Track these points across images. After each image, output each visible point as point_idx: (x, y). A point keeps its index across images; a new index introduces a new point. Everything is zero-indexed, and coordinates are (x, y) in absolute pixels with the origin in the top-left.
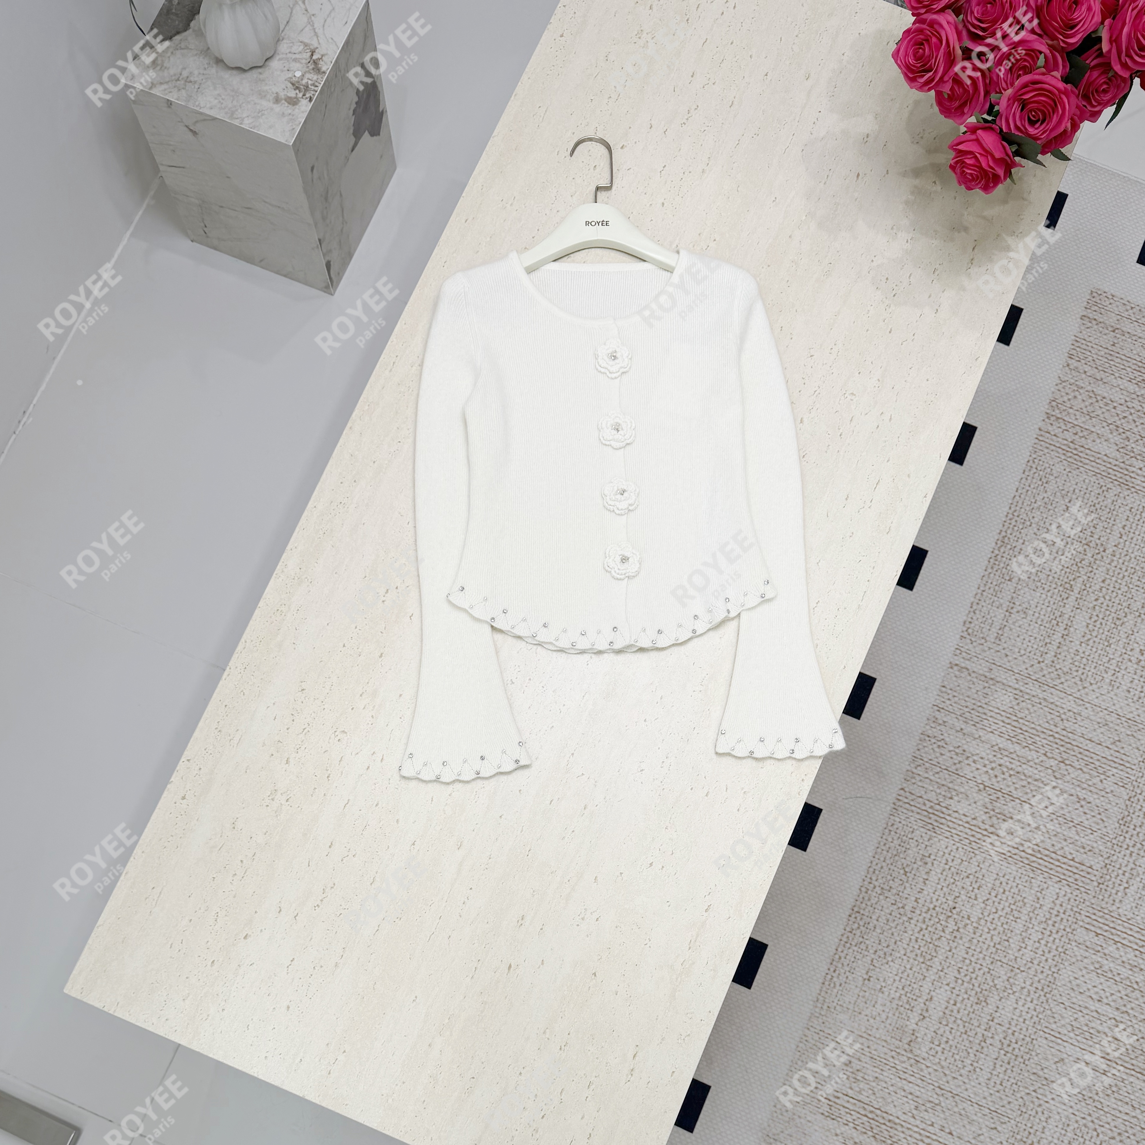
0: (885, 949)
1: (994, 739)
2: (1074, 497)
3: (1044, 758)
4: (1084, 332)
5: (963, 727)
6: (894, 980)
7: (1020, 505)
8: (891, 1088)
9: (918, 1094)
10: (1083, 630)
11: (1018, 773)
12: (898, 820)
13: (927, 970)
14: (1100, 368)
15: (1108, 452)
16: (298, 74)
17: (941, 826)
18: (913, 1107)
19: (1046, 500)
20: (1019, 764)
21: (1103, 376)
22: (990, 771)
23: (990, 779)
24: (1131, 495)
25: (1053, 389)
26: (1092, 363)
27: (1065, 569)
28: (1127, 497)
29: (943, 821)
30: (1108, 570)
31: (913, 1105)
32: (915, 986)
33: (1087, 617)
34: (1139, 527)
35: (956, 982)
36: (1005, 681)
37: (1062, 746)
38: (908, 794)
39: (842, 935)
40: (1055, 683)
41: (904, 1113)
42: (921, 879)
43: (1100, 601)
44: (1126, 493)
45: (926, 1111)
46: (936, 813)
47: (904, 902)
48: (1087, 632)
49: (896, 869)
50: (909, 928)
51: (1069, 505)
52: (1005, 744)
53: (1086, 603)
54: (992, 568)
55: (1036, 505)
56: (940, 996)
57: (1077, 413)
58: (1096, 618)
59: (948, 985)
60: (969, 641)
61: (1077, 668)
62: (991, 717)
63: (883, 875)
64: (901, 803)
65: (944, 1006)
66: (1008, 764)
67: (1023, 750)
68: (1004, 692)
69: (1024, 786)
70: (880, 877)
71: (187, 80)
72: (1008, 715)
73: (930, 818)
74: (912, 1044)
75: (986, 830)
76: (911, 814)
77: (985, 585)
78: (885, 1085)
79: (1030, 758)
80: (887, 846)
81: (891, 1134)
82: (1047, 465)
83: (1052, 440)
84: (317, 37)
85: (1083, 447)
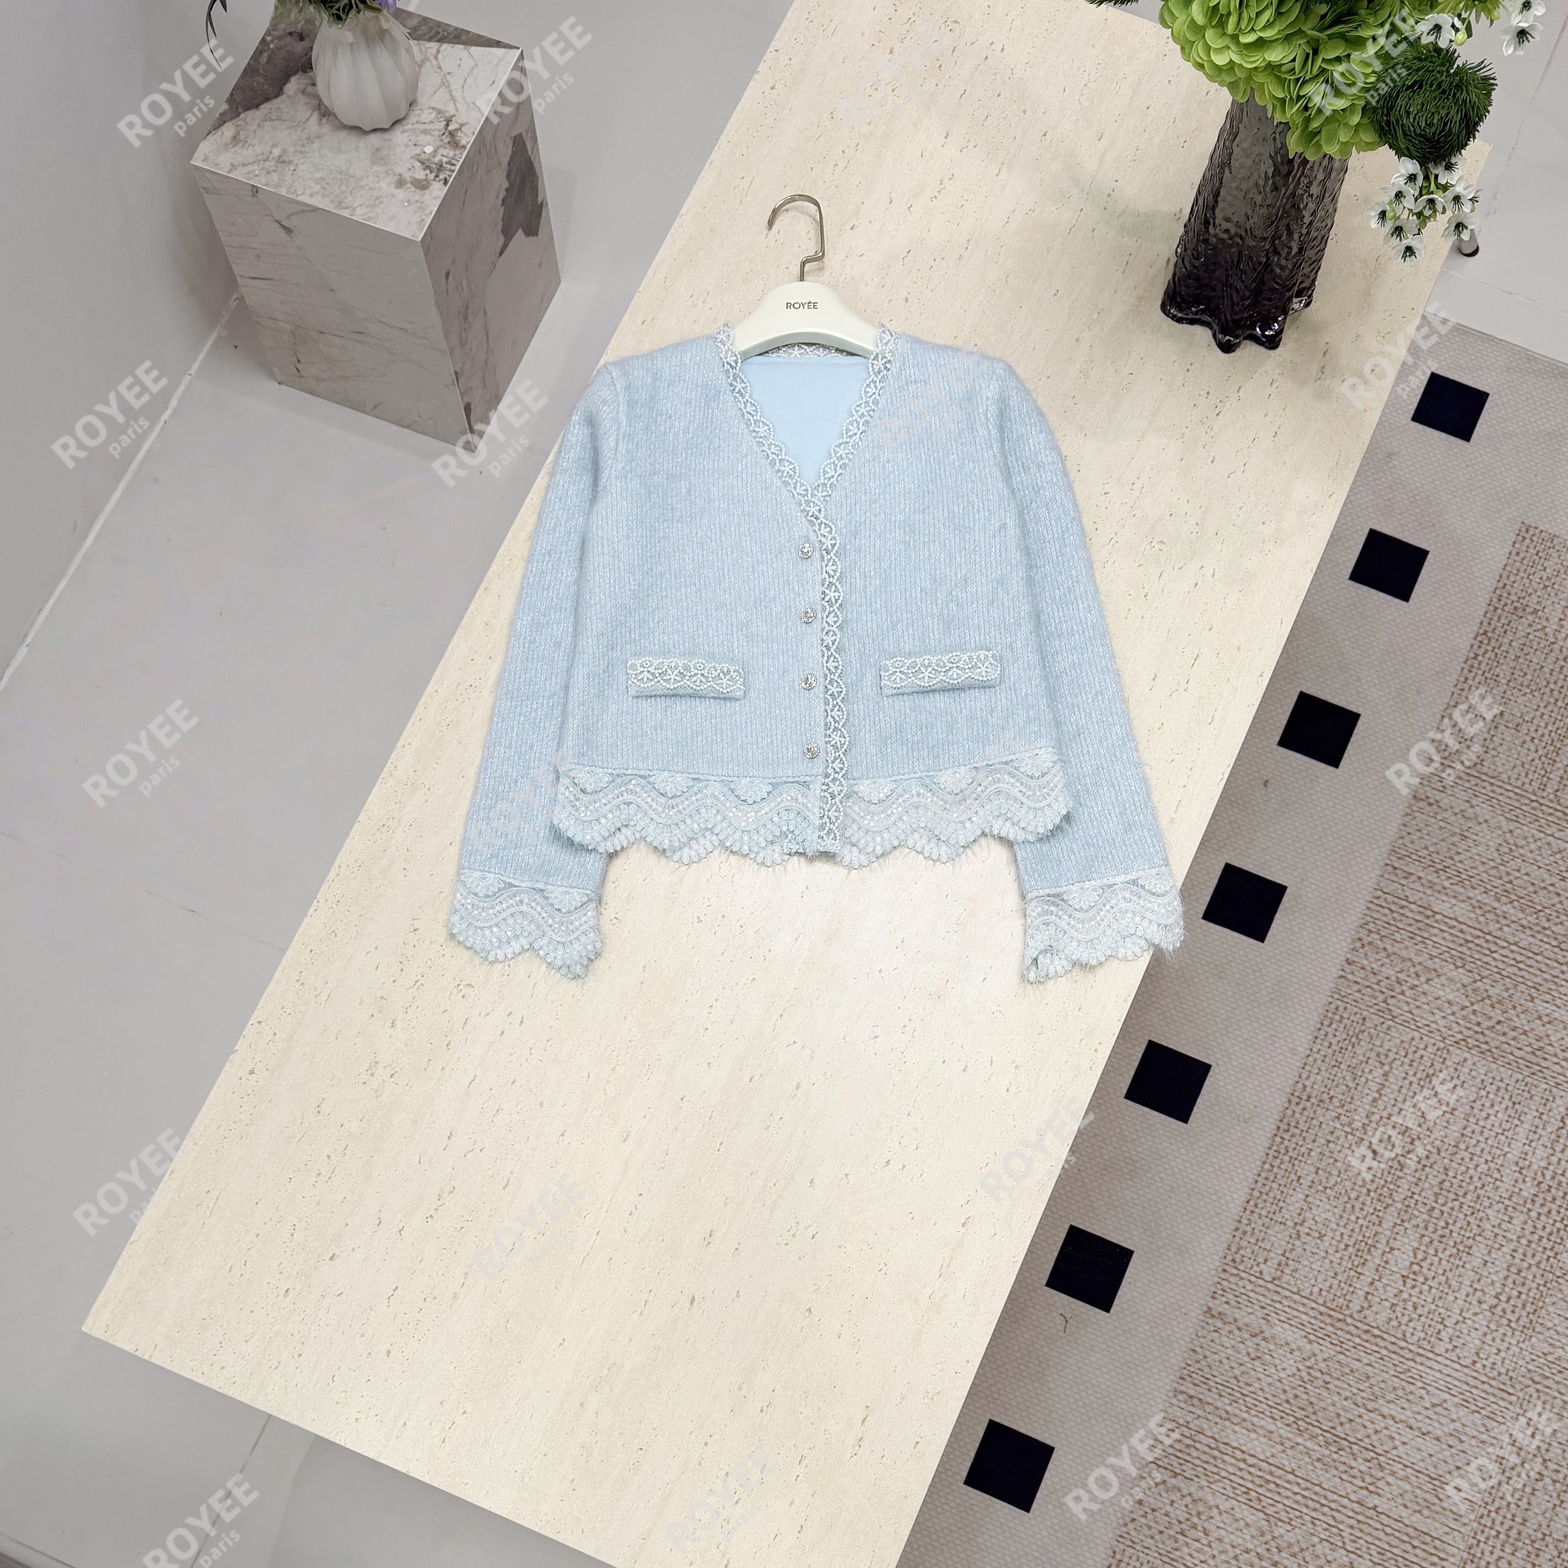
16: (429, 149)
71: (279, 161)
84: (455, 101)
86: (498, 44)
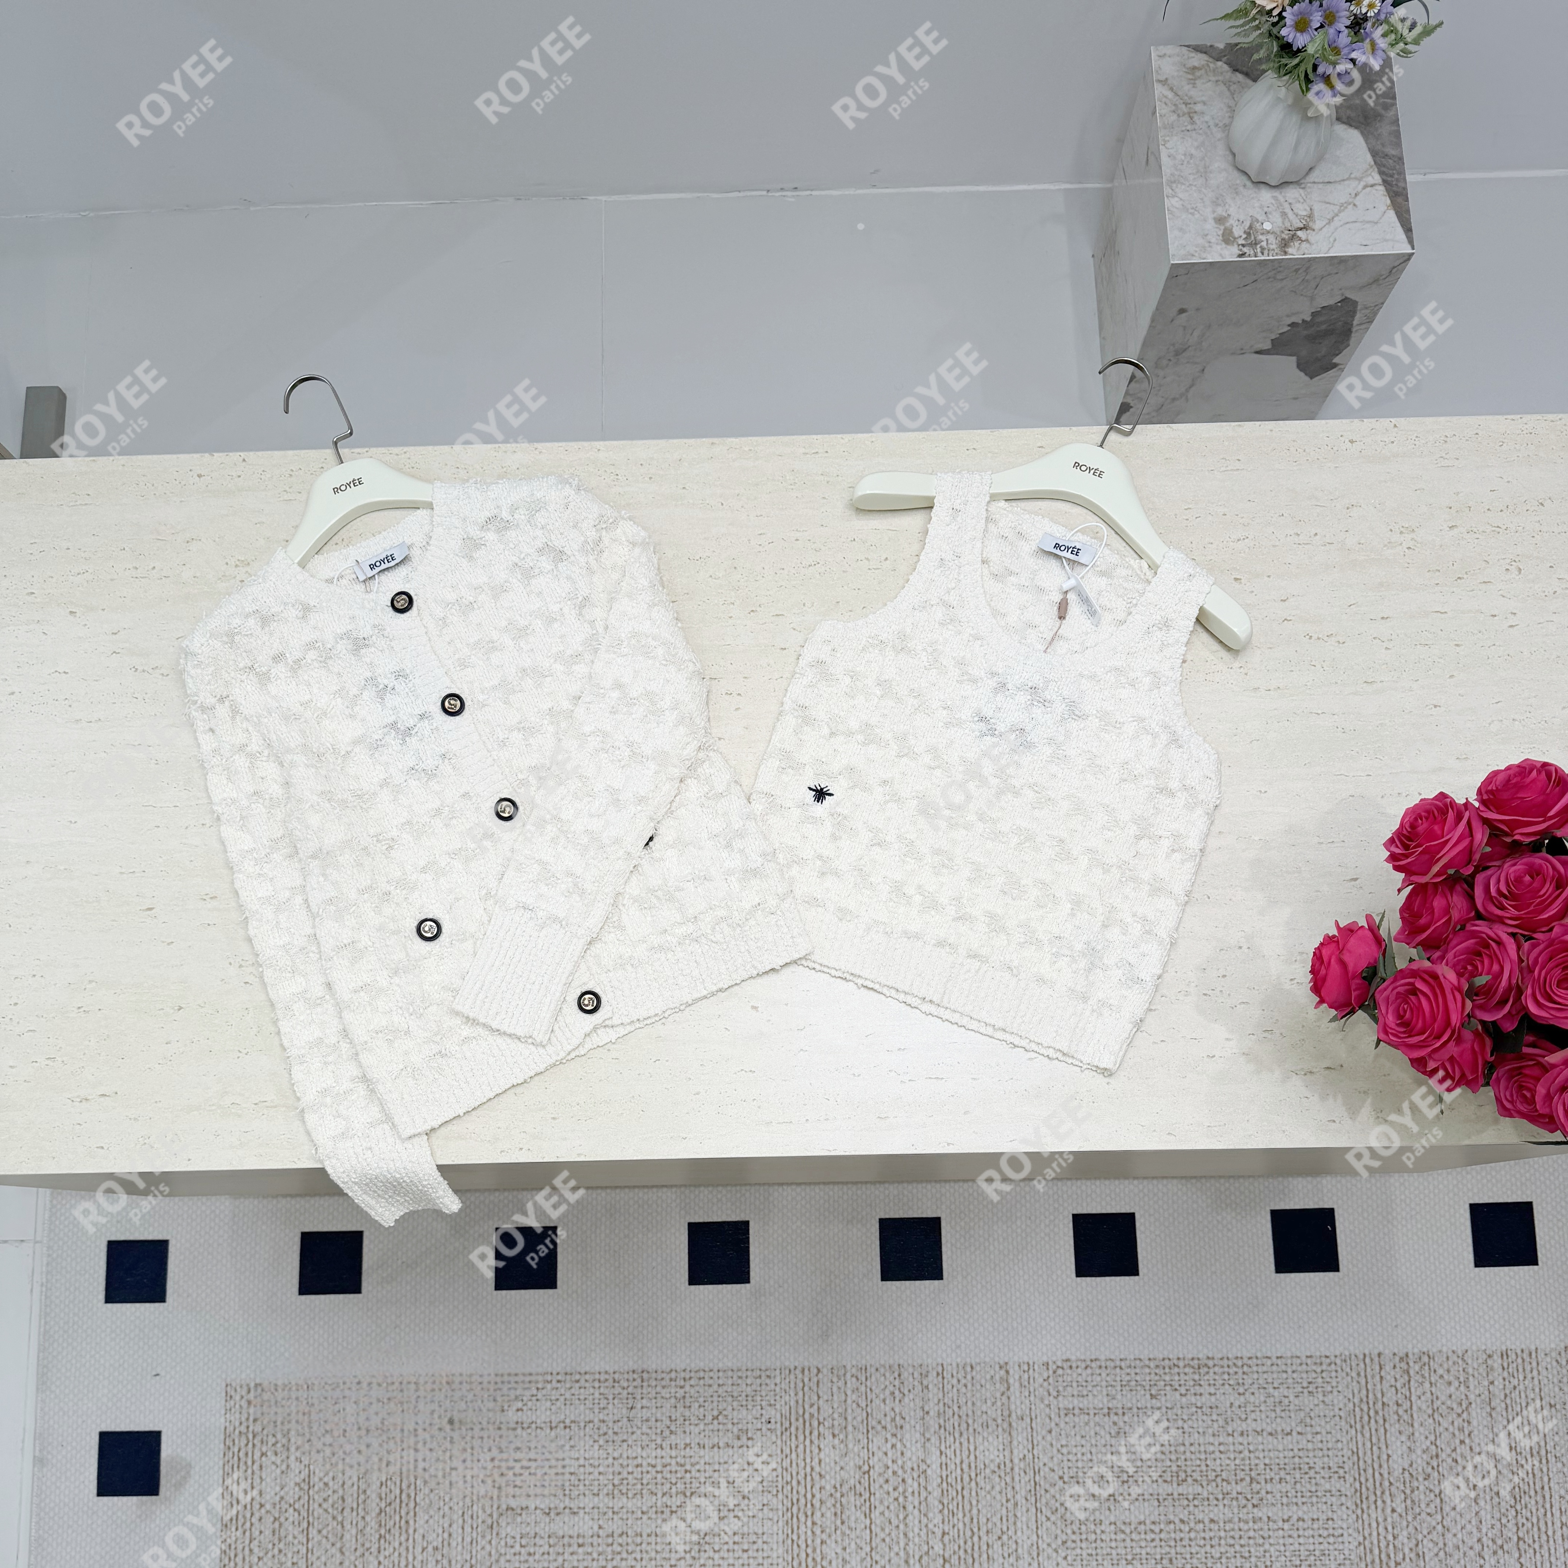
0: (610, 1432)
1: (934, 1459)
2: (1309, 1437)
3: (939, 1534)
4: (1548, 1359)
5: (931, 1413)
6: (578, 1459)
7: (1261, 1369)
8: (446, 1508)
9: (454, 1544)
10: (1133, 1518)
11: (904, 1507)
12: (778, 1380)
13: (608, 1494)
14: (1508, 1401)
15: (1395, 1457)
16: (1267, 226)
17: (793, 1438)
18: (435, 1544)
19: (1286, 1401)
20: (916, 1503)
21: (1499, 1409)
22: (890, 1471)
23: (880, 1475)
24: (1350, 1512)
25: (1445, 1349)
26: (1509, 1387)
27: (1203, 1464)
28: (1344, 1508)
29: (801, 1438)
30: (1230, 1521)
31: (438, 1543)
32: (581, 1487)
33: (1152, 1518)
34: (1311, 1540)
35: (608, 1536)
36: (1015, 1443)
37: (966, 1551)
38: (815, 1380)
39: (606, 1372)
40: (1044, 1509)
41: (423, 1536)
42: (716, 1440)
43: (1182, 1526)
44: (1349, 1504)
45: (437, 1561)
46: (807, 1424)
47: (679, 1431)
48: (1133, 1527)
49: (715, 1404)
50: (649, 1451)
51: (1294, 1433)
52: (935, 1476)
53: (1171, 1509)
54: (1157, 1366)
55: (1271, 1390)
56: (581, 1523)
57: (1428, 1395)
58: (1157, 1530)
59: (600, 1527)
60: (1045, 1375)
61: (1078, 1531)
62: (961, 1443)
63: (701, 1391)
64: (800, 1376)
65: (571, 1533)
67: (936, 1503)
68: (1001, 1447)
69: (890, 1523)
70: (697, 1388)
71: (1191, 114)
72: (973, 1465)
73: (797, 1420)
75: (813, 1496)
76: (792, 1394)
77: (1130, 1367)
78: (447, 1499)
79: (931, 1515)
80: (740, 1381)
81: (392, 1531)
82: (1334, 1384)
83: (1373, 1377)
85: (1385, 1420)
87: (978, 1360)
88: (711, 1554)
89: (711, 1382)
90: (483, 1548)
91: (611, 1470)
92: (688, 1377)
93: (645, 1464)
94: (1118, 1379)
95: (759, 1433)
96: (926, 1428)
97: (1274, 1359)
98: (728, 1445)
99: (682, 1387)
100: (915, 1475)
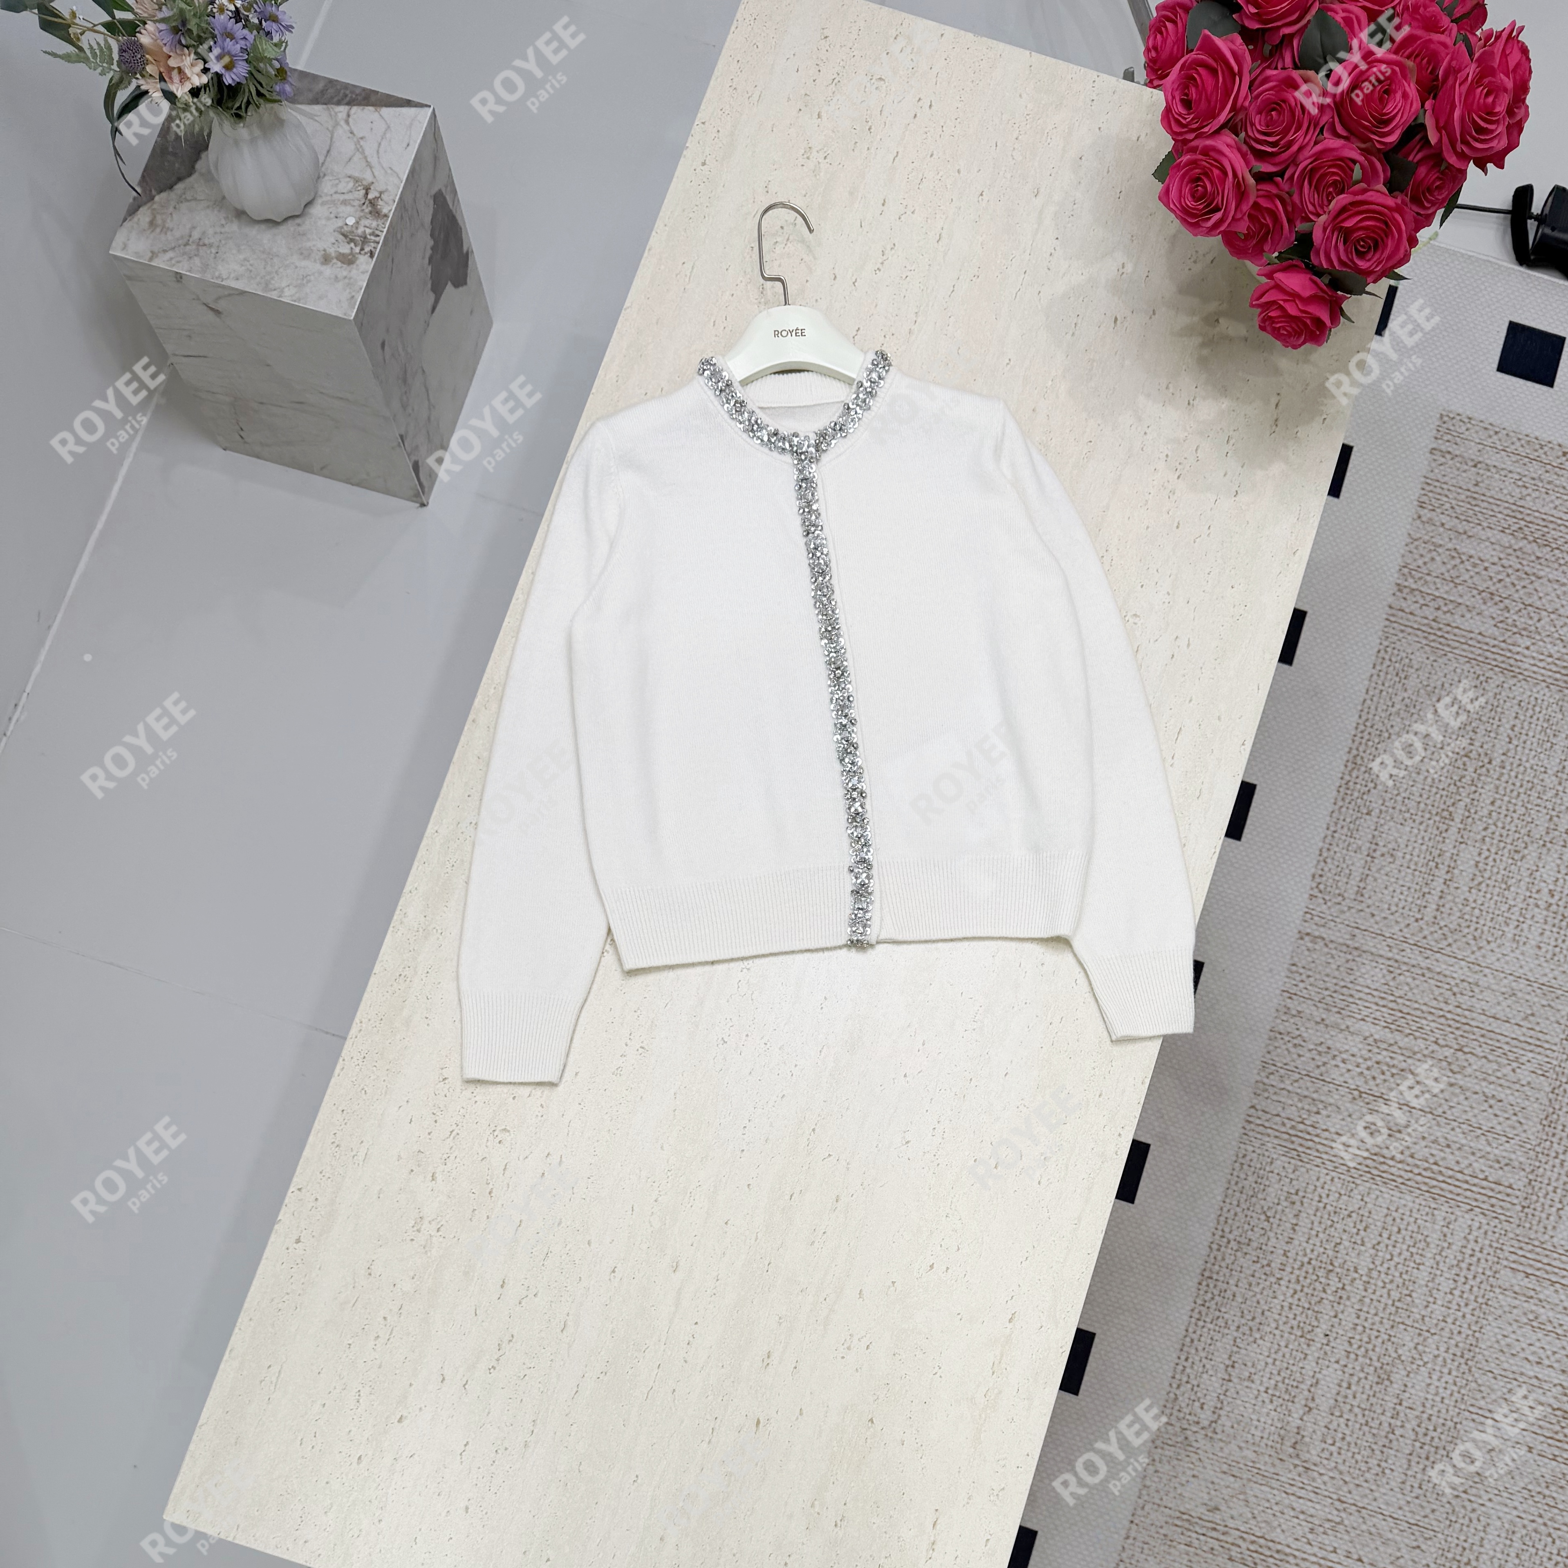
0: (1250, 1323)
1: (1367, 1028)
2: (1444, 693)
3: (1435, 1047)
4: (1436, 471)
5: (1324, 1016)
6: (1267, 1364)
7: (1372, 711)
8: (1276, 1508)
9: (1312, 1511)
10: (1470, 870)
11: (1402, 1070)
12: (1251, 1149)
13: (1308, 1345)
14: (1463, 518)
15: (1482, 629)
16: (351, 221)
17: (1308, 1151)
18: (1307, 1530)
19: (1407, 701)
20: (1402, 1058)
21: (1467, 528)
22: (1366, 1072)
23: (1366, 1082)
24: (1519, 684)
25: (1402, 551)
26: (1450, 512)
27: (1441, 792)
28: (1513, 688)
29: (1310, 1144)
30: (1497, 788)
31: (1307, 1527)
32: (1294, 1368)
33: (1476, 854)
34: (1533, 726)
35: (1348, 1357)
36: (1373, 950)
37: (1457, 1028)
38: (1260, 1113)
39: (1192, 1310)
40: (1440, 946)
41: (1297, 1539)
42: (1289, 1225)
43: (1490, 831)
44: (1511, 682)
45: (1325, 1533)
46: (1300, 1134)
47: (1270, 1257)
48: (1478, 873)
49: (1254, 1215)
50: (1279, 1293)
52: (1382, 1033)
53: (1472, 834)
54: (1343, 799)
55: (1394, 710)
56: (1328, 1379)
57: (1437, 580)
58: (1487, 853)
59: (1337, 1362)
60: (1322, 901)
61: (1468, 923)
62: (1360, 999)
63: (1238, 1224)
64: (1252, 1126)
65: (1334, 1392)
66: (1388, 1060)
67: (1406, 1040)
68: (1374, 964)
70: (1234, 1227)
71: (200, 244)
72: (1383, 995)
73: (1293, 1142)
74: (1298, 1446)
76: (1267, 1139)
77: (1336, 824)
78: (1267, 1505)
79: (1416, 1049)
80: (1240, 1185)
82: (1404, 655)
83: (1408, 620)
84: (371, 168)
85: (1448, 625)
86: (408, 103)
87: (1288, 957)
88: (1392, 1263)
89: (1232, 1212)
90: (1325, 1483)
91: (1286, 1335)
92: (1220, 1233)
93: (1290, 1300)
94: (1344, 837)
95: (1294, 1182)
96: (1336, 1026)
97: (1368, 697)
98: (1296, 1216)
99: (1229, 1242)
100: (1376, 1050)
